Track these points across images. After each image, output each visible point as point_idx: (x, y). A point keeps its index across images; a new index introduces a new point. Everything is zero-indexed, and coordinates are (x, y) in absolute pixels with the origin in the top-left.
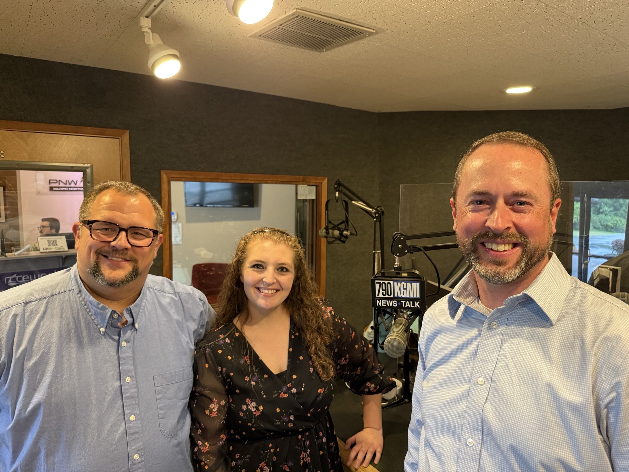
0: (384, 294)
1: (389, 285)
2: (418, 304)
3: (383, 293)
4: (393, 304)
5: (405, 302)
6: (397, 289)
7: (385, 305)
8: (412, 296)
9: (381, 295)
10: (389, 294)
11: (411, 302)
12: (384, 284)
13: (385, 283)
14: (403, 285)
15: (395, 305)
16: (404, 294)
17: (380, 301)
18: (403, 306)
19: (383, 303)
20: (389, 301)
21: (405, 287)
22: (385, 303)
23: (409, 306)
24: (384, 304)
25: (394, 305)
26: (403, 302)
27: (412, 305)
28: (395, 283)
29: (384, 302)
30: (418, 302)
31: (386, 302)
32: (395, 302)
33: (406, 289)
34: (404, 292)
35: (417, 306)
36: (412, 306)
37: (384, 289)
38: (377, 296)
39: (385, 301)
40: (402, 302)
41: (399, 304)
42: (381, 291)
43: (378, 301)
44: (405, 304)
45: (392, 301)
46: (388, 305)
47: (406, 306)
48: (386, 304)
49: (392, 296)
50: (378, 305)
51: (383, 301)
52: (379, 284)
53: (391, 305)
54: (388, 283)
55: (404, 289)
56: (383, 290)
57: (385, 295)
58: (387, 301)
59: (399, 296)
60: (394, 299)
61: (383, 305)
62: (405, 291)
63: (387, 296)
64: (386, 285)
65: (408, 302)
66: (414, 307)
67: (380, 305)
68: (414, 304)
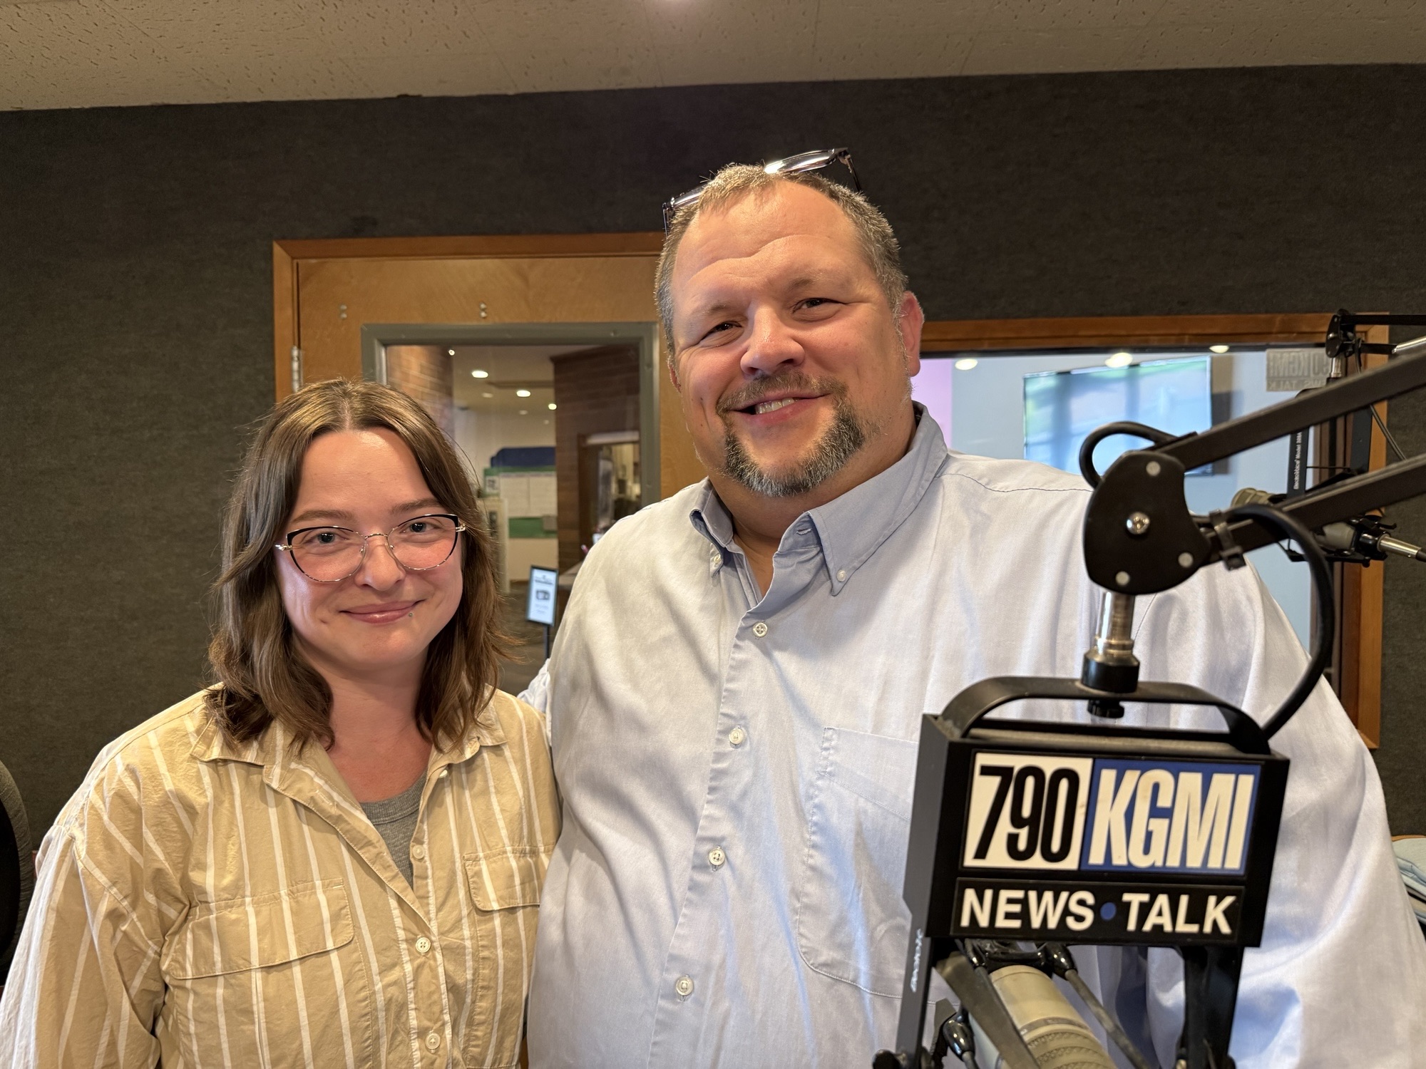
0: (1022, 845)
1: (1064, 785)
2: (1227, 913)
3: (1012, 839)
4: (1066, 912)
5: (1145, 898)
6: (1109, 815)
7: (1016, 924)
8: (1194, 862)
9: (998, 857)
10: (1056, 846)
11: (1184, 900)
12: (1030, 782)
13: (1037, 773)
14: (1156, 788)
15: (1080, 919)
16: (1147, 850)
17: (988, 894)
18: (1132, 926)
19: (1003, 908)
20: (1048, 896)
21: (1164, 801)
22: (1016, 908)
23: (1168, 928)
24: (1009, 916)
25: (1070, 922)
26: (1135, 900)
27: (1189, 921)
28: (1108, 776)
29: (1010, 901)
30: (1229, 900)
31: (1024, 902)
32: (1082, 903)
33: (1167, 813)
34: (1149, 835)
35: (1215, 924)
36: (1182, 927)
37: (1026, 811)
38: (970, 861)
39: (1019, 894)
40: (1127, 897)
41: (1109, 911)
42: (1004, 826)
43: (970, 895)
44: (1145, 910)
45: (1064, 895)
46: (1036, 922)
47: (1147, 927)
48: (1025, 915)
49: (1071, 863)
50: (965, 922)
51: (1005, 894)
52: (995, 781)
53: (1053, 923)
54: (1059, 774)
55: (1156, 812)
56: (1017, 820)
57: (1028, 854)
58: (1033, 895)
59: (1119, 860)
60: (1082, 878)
61: (1001, 922)
62: (1159, 825)
63: (1037, 862)
64: (1046, 788)
65: (1163, 900)
66: (1194, 928)
67: (984, 921)
68: (1196, 915)
